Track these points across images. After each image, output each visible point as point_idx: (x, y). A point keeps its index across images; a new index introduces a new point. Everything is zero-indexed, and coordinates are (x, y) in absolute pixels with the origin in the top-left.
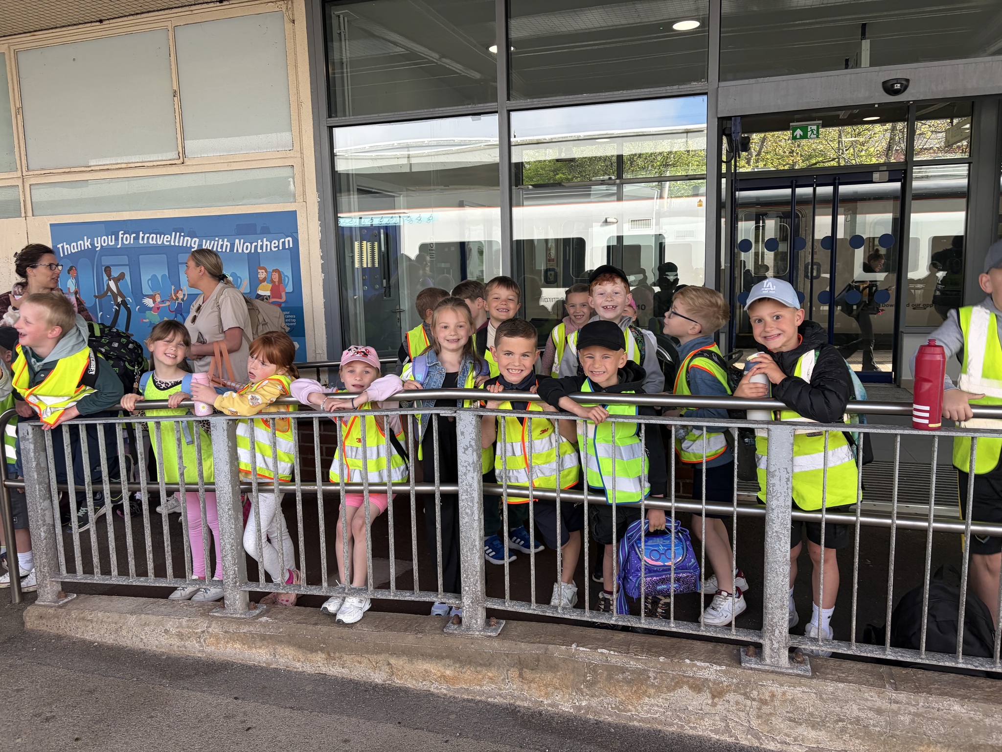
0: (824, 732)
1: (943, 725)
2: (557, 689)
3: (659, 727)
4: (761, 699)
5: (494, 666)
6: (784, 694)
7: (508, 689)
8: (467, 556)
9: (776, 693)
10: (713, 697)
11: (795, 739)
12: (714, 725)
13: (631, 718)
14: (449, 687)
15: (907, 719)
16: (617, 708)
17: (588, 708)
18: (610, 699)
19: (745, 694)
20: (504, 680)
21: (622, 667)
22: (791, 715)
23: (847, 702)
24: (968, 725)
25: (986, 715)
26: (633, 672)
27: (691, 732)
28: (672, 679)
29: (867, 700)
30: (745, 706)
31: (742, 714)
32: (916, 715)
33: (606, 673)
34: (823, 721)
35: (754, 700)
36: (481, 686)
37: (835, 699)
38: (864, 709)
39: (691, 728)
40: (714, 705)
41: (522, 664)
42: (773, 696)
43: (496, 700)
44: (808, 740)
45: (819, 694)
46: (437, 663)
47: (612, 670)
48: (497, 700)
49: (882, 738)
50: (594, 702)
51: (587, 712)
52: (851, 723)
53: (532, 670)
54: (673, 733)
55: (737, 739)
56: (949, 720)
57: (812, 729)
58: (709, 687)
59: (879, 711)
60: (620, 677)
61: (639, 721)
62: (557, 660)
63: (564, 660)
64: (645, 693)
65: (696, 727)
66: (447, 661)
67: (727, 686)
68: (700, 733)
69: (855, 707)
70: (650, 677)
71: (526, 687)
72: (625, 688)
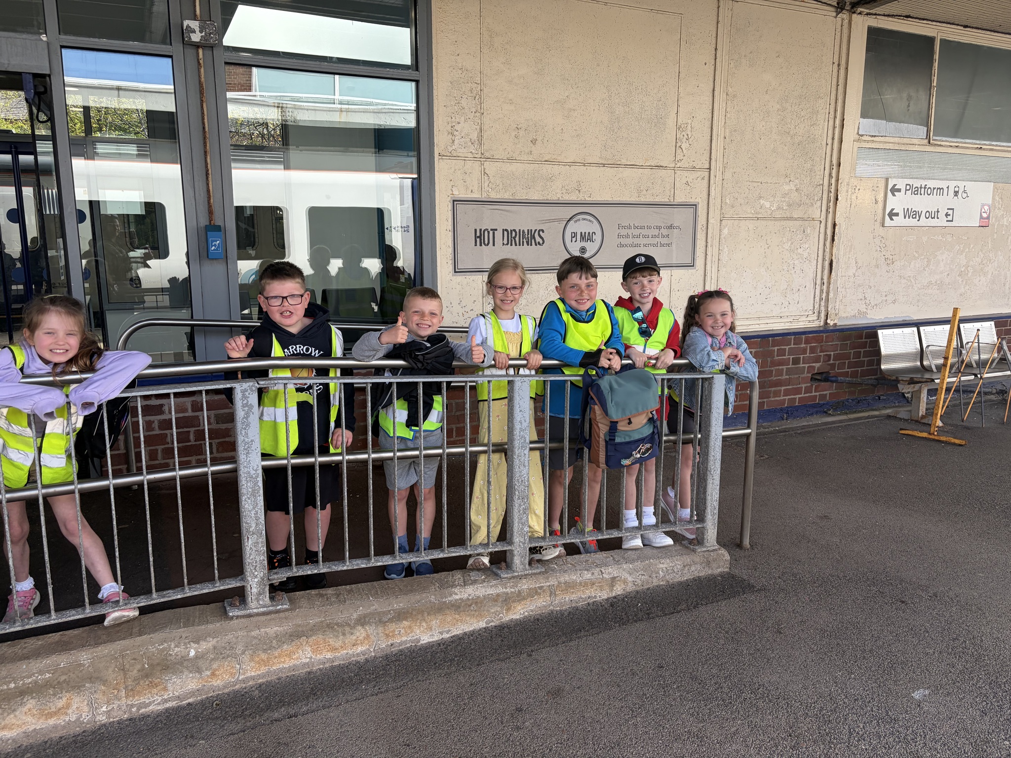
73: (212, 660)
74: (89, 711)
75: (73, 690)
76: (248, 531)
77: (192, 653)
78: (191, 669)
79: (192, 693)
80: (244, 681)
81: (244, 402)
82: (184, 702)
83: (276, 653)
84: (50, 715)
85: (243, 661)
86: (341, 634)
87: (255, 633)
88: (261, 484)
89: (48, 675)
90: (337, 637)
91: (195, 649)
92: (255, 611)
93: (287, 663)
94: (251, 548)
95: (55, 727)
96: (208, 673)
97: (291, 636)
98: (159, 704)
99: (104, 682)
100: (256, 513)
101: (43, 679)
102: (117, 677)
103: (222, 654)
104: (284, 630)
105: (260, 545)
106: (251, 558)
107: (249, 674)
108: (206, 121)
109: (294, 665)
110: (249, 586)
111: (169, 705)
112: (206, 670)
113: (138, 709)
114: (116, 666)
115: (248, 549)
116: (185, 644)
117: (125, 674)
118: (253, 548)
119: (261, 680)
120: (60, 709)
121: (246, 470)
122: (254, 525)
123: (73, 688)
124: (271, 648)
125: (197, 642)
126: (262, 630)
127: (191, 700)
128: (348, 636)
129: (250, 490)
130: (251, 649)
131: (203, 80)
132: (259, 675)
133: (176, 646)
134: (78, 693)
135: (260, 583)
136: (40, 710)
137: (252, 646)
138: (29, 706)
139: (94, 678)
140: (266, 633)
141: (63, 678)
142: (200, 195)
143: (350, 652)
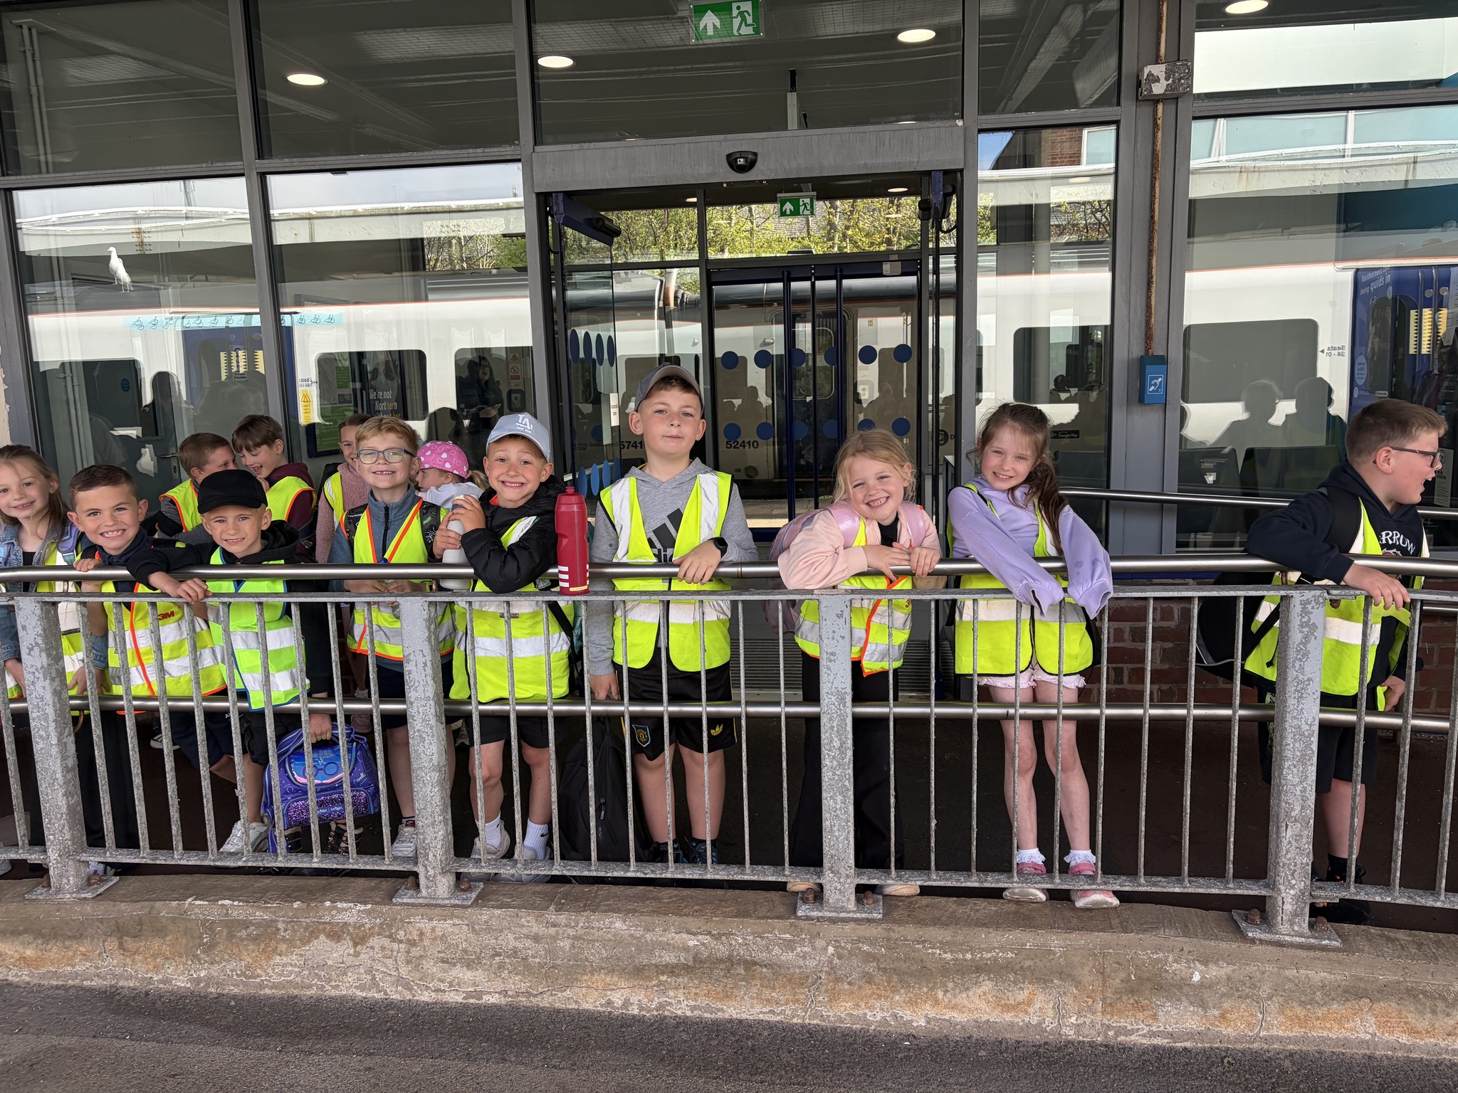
0: (480, 971)
1: (604, 947)
2: (167, 959)
3: (296, 992)
4: (408, 940)
5: (86, 937)
6: (433, 930)
7: (106, 967)
8: (47, 795)
9: (424, 931)
10: (355, 944)
11: (451, 985)
12: (359, 979)
13: (261, 986)
14: (31, 972)
15: (565, 944)
16: (243, 974)
17: (209, 979)
18: (233, 964)
19: (390, 936)
20: (100, 954)
21: (245, 921)
22: (443, 955)
23: (501, 931)
24: (630, 944)
25: (647, 930)
26: (258, 925)
27: (334, 993)
28: (306, 929)
29: (523, 926)
30: (392, 951)
31: (389, 962)
32: (576, 938)
33: (225, 930)
34: (478, 958)
35: (401, 942)
36: (73, 966)
37: (489, 929)
38: (520, 938)
39: (333, 987)
40: (357, 954)
41: (121, 931)
42: (422, 934)
43: (93, 983)
44: (465, 983)
45: (471, 926)
46: (13, 942)
47: (233, 926)
48: (96, 983)
49: (543, 971)
50: (215, 971)
51: (207, 985)
52: (508, 957)
53: (135, 937)
54: (311, 997)
55: (386, 993)
56: (610, 940)
57: (468, 969)
58: (349, 934)
59: (537, 939)
60: (244, 933)
61: (271, 988)
62: (164, 920)
63: (174, 920)
64: (275, 950)
65: (338, 986)
66: (27, 937)
67: (370, 929)
68: (344, 993)
69: (511, 936)
70: (279, 929)
71: (129, 961)
72: (251, 947)
73: (1224, 995)
74: (1055, 1017)
75: (1038, 983)
76: (1288, 815)
77: (1197, 977)
78: (1192, 999)
79: (1191, 1035)
80: (1266, 1040)
81: (1304, 620)
82: (1179, 1045)
83: (1320, 1012)
84: (1007, 1008)
85: (1269, 1010)
86: (1428, 1010)
87: (1291, 973)
88: (1315, 747)
89: (1010, 955)
90: (1422, 1013)
91: (1201, 972)
92: (1287, 938)
93: (1336, 1033)
94: (1289, 842)
95: (1012, 1025)
96: (1216, 1013)
97: (1345, 992)
98: (1144, 1036)
99: (1078, 984)
100: (1304, 790)
101: (1005, 958)
102: (1093, 981)
103: (1238, 990)
104: (1336, 981)
105: (1304, 840)
106: (1288, 856)
107: (1274, 1032)
108: (1156, 206)
109: (1345, 1039)
110: (1280, 898)
111: (1157, 1041)
112: (1214, 1007)
113: (1117, 1035)
114: (1094, 967)
115: (1285, 842)
116: (1188, 961)
117: (1104, 981)
118: (1293, 842)
119: (1292, 1047)
120: (1019, 1004)
121: (1295, 722)
122: (1298, 808)
123: (1039, 980)
124: (1312, 1002)
125: (1205, 963)
126: (1302, 971)
127: (1188, 1044)
128: (1441, 1016)
129: (1298, 753)
130: (1281, 996)
131: (1159, 147)
132: (1289, 1038)
133: (1175, 961)
134: (1043, 989)
135: (1297, 898)
136: (997, 997)
137: (1284, 991)
138: (984, 988)
139: (1065, 974)
140: (1307, 976)
141: (1027, 963)
142: (1136, 313)
143: (1443, 1044)
